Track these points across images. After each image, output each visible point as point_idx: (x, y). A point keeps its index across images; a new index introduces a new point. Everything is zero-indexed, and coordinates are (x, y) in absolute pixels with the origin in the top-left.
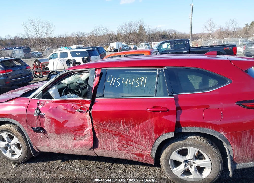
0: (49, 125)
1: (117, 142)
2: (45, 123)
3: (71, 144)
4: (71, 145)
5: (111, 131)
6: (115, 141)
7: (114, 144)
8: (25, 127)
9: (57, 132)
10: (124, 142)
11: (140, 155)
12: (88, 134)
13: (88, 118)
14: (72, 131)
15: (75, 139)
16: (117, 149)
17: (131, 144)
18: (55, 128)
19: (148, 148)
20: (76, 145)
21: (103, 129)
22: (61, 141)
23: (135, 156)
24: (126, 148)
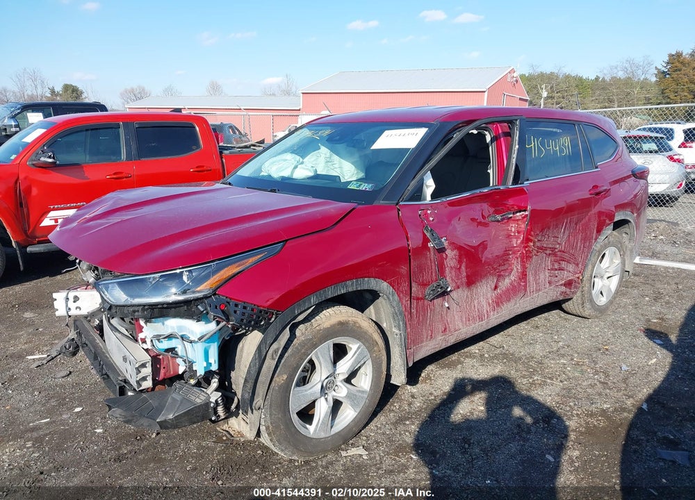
0: (455, 267)
1: (548, 270)
2: (446, 266)
3: (489, 303)
4: (490, 306)
5: (546, 249)
6: (546, 268)
7: (544, 276)
8: (402, 292)
9: (471, 282)
10: (556, 266)
11: (569, 284)
12: (516, 267)
13: (513, 229)
14: (495, 269)
15: (496, 288)
16: (547, 285)
17: (563, 266)
18: (466, 272)
19: (580, 265)
20: (498, 302)
21: (538, 248)
22: (470, 306)
23: (563, 289)
24: (557, 277)
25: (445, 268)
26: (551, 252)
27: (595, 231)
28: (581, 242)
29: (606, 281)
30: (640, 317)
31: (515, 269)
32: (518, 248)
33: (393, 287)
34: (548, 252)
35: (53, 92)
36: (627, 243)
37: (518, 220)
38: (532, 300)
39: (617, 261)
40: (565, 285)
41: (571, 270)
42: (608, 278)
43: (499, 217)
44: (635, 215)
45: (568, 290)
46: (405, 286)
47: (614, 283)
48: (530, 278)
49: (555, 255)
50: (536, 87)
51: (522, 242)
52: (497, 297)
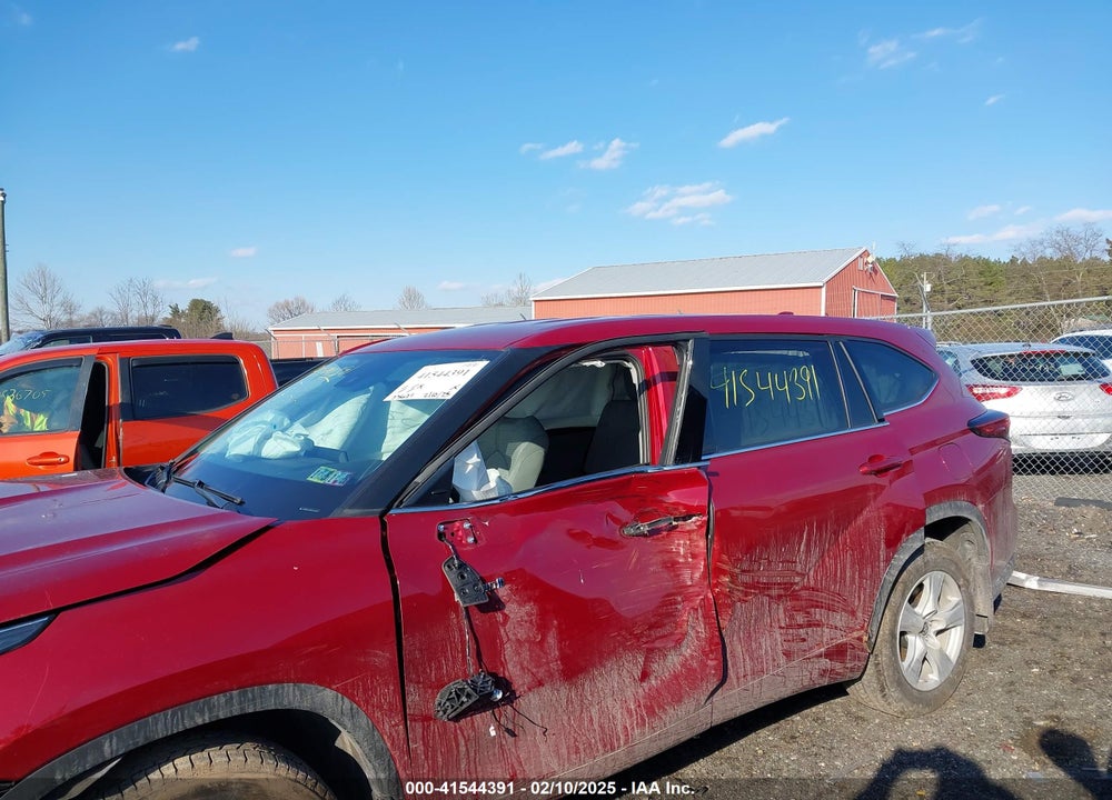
0: (528, 640)
1: (780, 627)
2: (505, 640)
3: (629, 711)
4: (631, 716)
5: (768, 586)
6: (775, 625)
7: (771, 642)
8: (380, 707)
9: (574, 668)
10: (800, 619)
11: (838, 652)
12: (695, 629)
13: (682, 551)
14: (638, 637)
15: (645, 676)
16: (782, 660)
17: (818, 617)
18: (560, 649)
19: (860, 614)
20: (652, 707)
21: (747, 585)
22: (581, 719)
23: (826, 663)
24: (804, 640)
25: (502, 643)
26: (782, 592)
27: (883, 546)
28: (852, 567)
29: (934, 641)
30: (1013, 714)
31: (692, 633)
32: (697, 589)
33: (352, 698)
34: (774, 592)
35: (175, 311)
36: (974, 560)
37: (690, 532)
38: (745, 694)
39: (954, 597)
40: (828, 655)
41: (839, 624)
42: (939, 632)
43: (644, 528)
44: (981, 506)
45: (838, 666)
46: (388, 693)
47: (954, 642)
48: (736, 647)
49: (795, 596)
50: (912, 277)
51: (706, 575)
52: (649, 697)
